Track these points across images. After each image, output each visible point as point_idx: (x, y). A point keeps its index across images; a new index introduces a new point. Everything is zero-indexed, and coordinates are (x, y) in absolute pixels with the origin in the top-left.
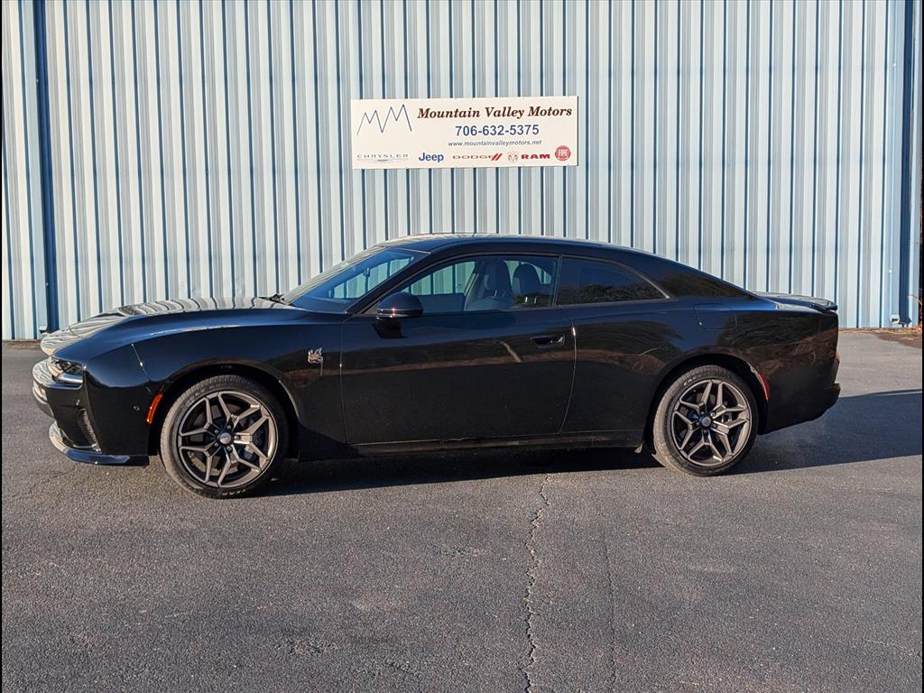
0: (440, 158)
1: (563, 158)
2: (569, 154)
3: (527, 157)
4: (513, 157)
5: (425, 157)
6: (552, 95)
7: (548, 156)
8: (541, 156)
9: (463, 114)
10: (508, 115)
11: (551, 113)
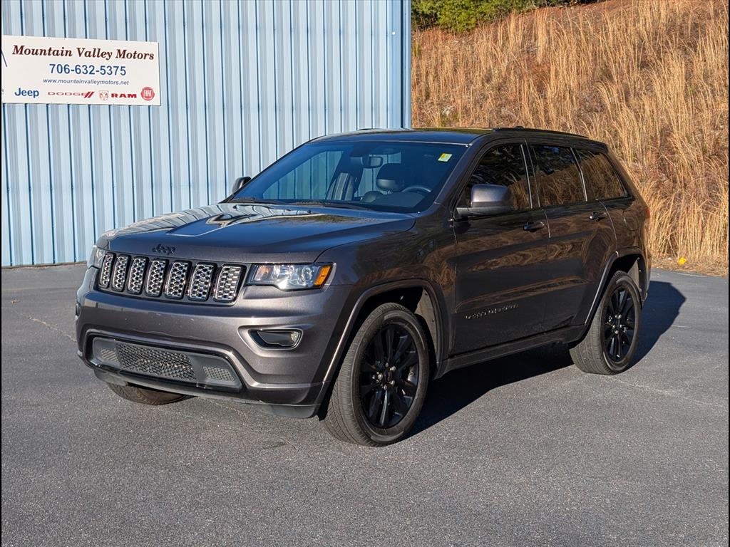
0: (35, 94)
1: (148, 98)
2: (153, 95)
3: (116, 95)
4: (104, 95)
5: (21, 93)
6: (136, 40)
7: (135, 96)
8: (129, 95)
9: (56, 53)
10: (98, 56)
11: (136, 55)
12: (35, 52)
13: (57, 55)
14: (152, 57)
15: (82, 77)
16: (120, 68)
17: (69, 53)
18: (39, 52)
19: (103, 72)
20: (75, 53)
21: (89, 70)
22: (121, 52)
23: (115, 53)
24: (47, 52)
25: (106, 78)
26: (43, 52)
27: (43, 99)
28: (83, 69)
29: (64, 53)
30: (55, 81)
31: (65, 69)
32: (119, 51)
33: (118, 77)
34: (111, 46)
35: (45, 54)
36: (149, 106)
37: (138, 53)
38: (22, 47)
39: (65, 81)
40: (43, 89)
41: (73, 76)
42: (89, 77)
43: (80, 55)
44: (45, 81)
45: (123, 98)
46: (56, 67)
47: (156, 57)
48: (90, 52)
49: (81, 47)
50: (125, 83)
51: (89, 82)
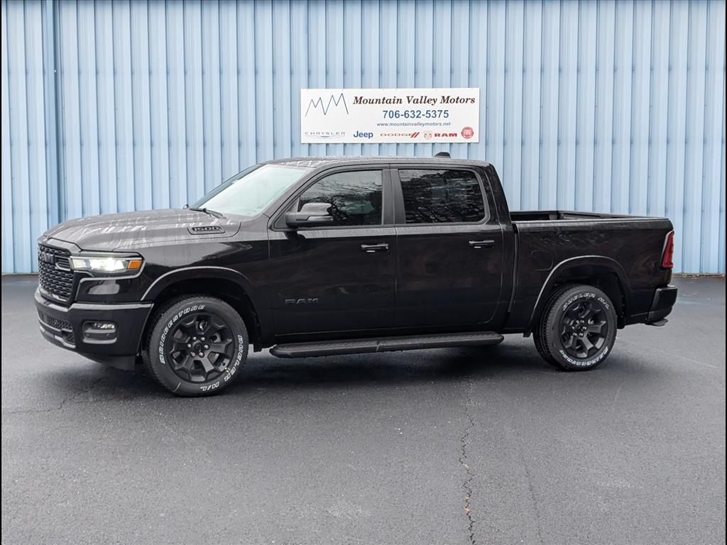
0: (370, 135)
1: (467, 136)
2: (473, 133)
3: (439, 135)
4: (428, 135)
5: (359, 135)
6: (459, 87)
7: (456, 135)
8: (450, 135)
9: (389, 101)
10: (425, 103)
11: (459, 100)
12: (371, 102)
13: (390, 103)
14: (473, 101)
15: (410, 120)
16: (443, 112)
17: (400, 101)
18: (375, 101)
19: (428, 115)
20: (405, 100)
21: (416, 114)
22: (446, 98)
23: (440, 99)
24: (382, 101)
25: (431, 120)
26: (378, 101)
27: (376, 139)
28: (411, 114)
29: (396, 101)
30: (386, 125)
31: (396, 114)
32: (443, 97)
33: (442, 120)
34: (436, 93)
35: (379, 103)
36: (469, 144)
37: (460, 98)
38: (361, 98)
39: (395, 125)
40: (377, 131)
41: (402, 120)
42: (416, 120)
43: (409, 102)
44: (378, 125)
45: (445, 137)
46: (388, 112)
47: (477, 101)
48: (418, 100)
49: (410, 95)
50: (447, 124)
51: (416, 125)
